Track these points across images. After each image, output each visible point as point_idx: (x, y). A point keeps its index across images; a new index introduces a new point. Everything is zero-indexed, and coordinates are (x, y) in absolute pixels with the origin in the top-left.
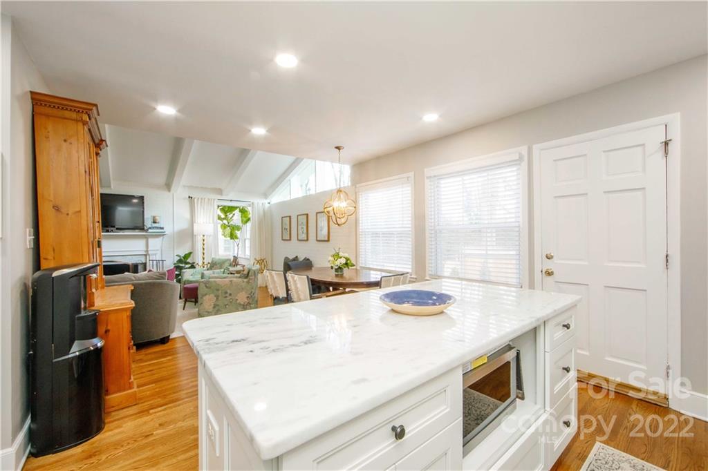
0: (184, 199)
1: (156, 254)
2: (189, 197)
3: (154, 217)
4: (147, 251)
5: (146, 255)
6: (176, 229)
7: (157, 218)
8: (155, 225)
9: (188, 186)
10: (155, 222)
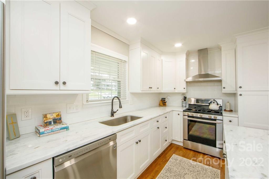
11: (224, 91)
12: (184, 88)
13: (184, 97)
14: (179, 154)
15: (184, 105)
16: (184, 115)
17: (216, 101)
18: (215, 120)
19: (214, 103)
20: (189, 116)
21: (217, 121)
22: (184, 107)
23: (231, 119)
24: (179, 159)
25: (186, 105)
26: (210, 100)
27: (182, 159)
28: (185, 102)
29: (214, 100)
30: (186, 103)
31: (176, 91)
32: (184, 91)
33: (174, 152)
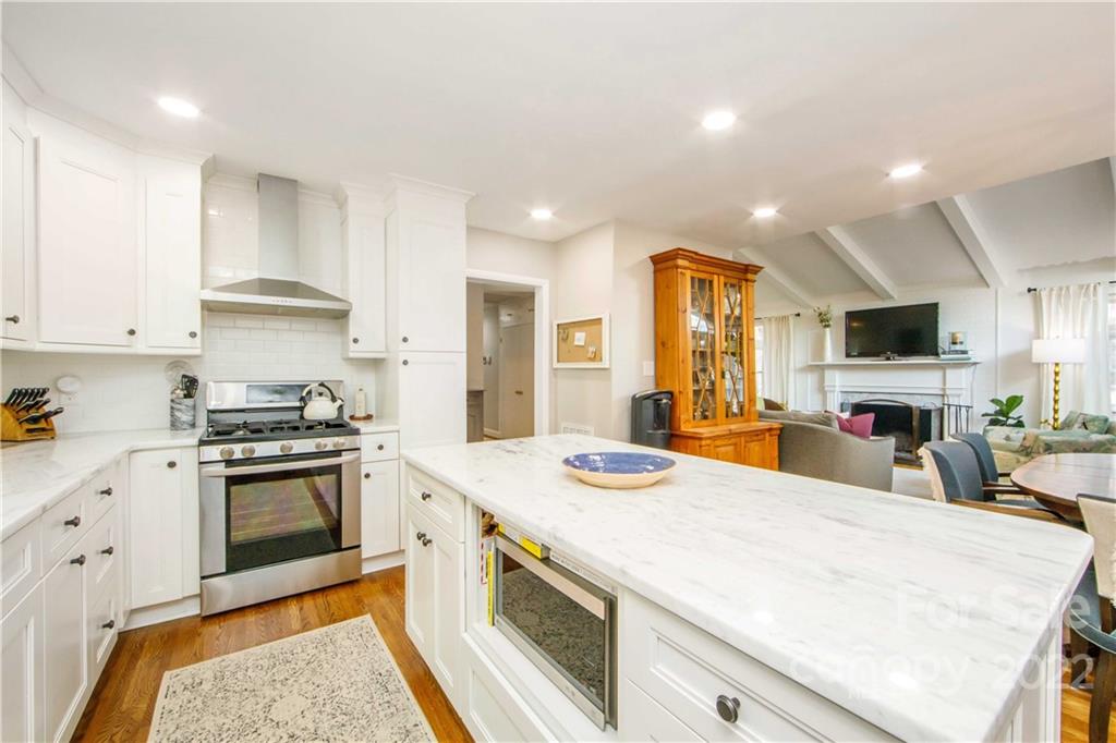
0: (1021, 294)
1: (959, 396)
2: (1029, 290)
3: (953, 334)
4: (944, 390)
5: (943, 396)
6: (999, 354)
7: (958, 335)
8: (954, 348)
9: (1028, 270)
10: (954, 343)
11: (355, 351)
12: (193, 335)
13: (184, 376)
14: (195, 654)
15: (185, 417)
16: (201, 463)
17: (329, 389)
18: (337, 453)
19: (321, 394)
20: (229, 463)
21: (345, 458)
22: (185, 426)
23: (379, 439)
24: (209, 675)
25: (194, 416)
26: (307, 385)
27: (223, 664)
28: (189, 402)
29: (322, 385)
30: (194, 407)
31: (140, 346)
32: (192, 347)
33: (158, 663)
